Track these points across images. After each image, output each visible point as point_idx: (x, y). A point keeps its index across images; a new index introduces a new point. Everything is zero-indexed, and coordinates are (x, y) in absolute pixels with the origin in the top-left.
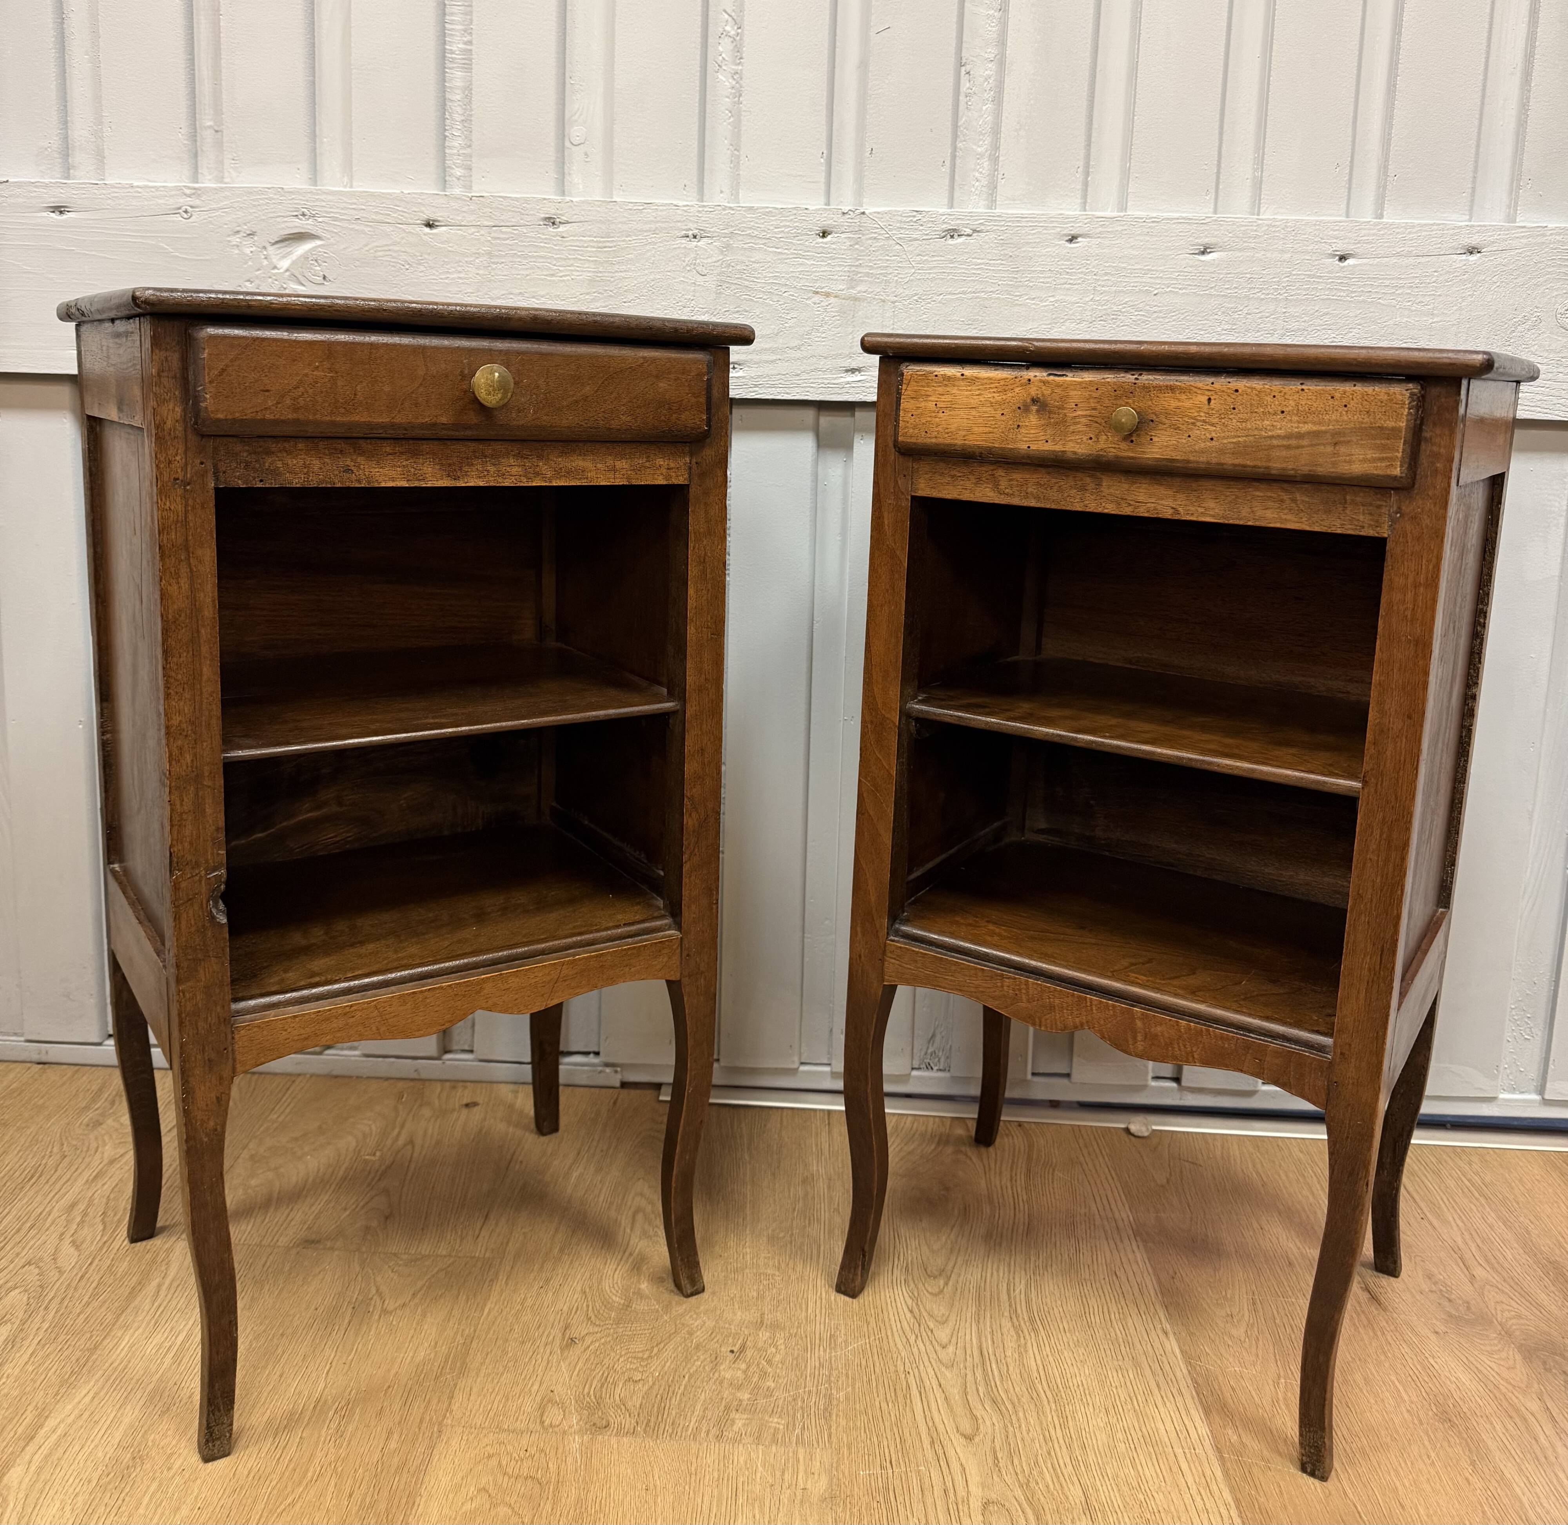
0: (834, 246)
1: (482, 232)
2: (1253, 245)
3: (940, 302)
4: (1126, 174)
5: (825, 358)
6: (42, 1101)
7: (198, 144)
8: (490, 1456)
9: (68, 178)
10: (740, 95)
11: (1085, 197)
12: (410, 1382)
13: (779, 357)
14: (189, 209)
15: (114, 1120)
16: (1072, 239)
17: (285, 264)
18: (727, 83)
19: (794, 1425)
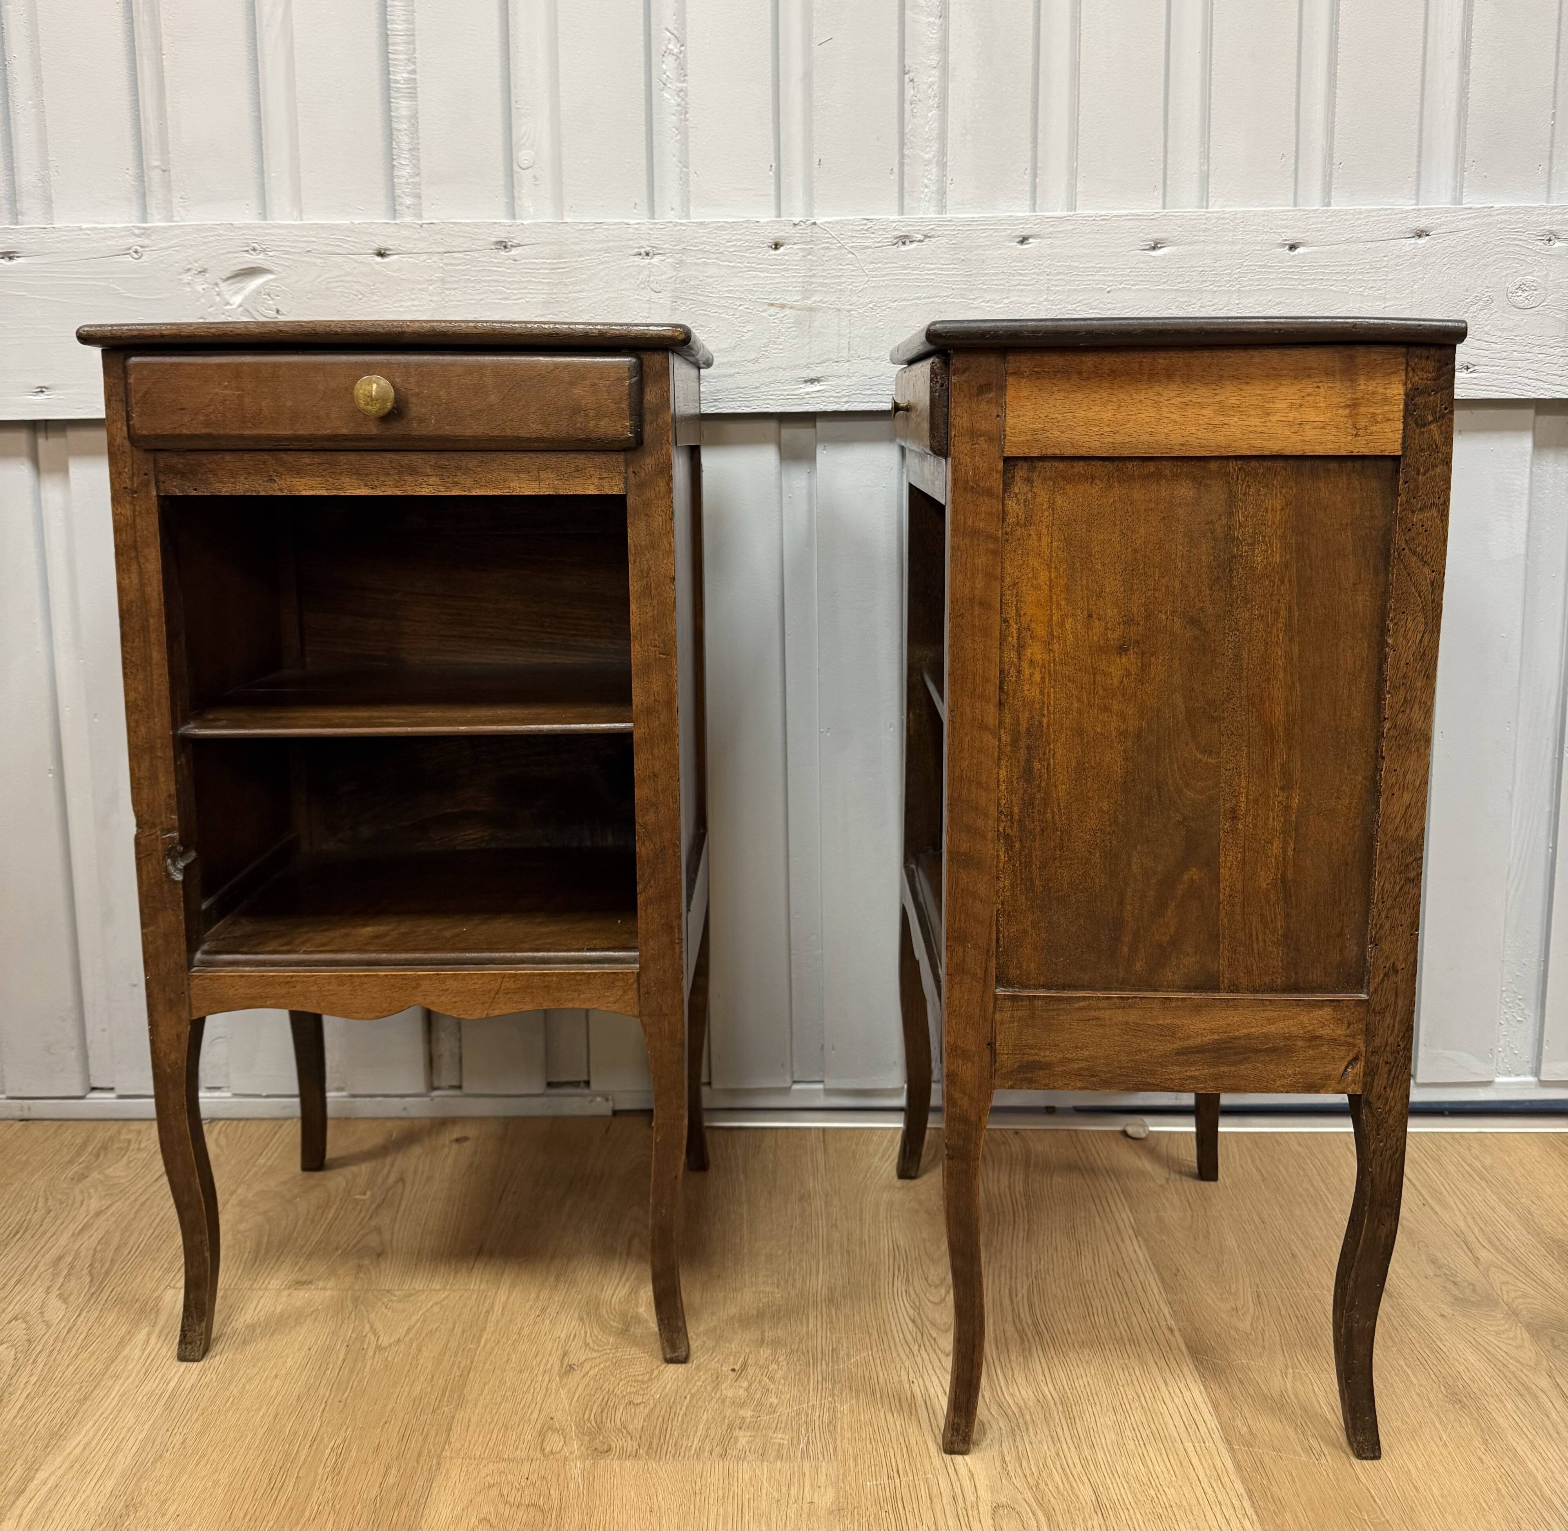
0: (786, 258)
1: (434, 259)
2: (1202, 238)
3: (895, 309)
4: (1073, 174)
5: (784, 369)
6: (24, 1158)
7: (146, 184)
8: (490, 1486)
9: (17, 223)
10: (686, 113)
11: (1034, 199)
12: (407, 1417)
13: (737, 370)
14: (139, 248)
15: (100, 1173)
16: (1023, 240)
17: (237, 300)
18: (672, 101)
19: (799, 1440)
